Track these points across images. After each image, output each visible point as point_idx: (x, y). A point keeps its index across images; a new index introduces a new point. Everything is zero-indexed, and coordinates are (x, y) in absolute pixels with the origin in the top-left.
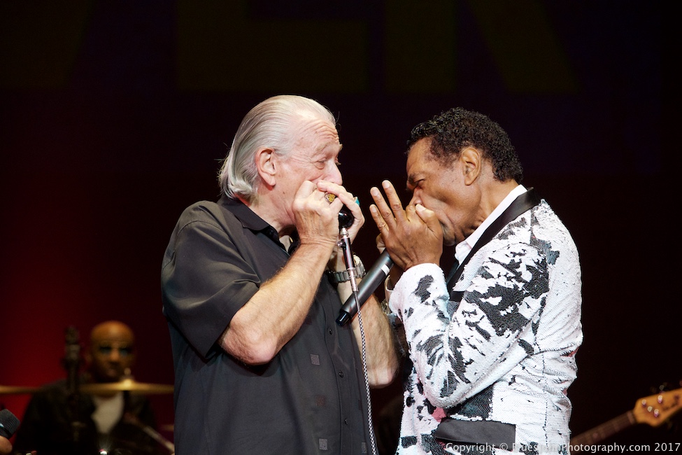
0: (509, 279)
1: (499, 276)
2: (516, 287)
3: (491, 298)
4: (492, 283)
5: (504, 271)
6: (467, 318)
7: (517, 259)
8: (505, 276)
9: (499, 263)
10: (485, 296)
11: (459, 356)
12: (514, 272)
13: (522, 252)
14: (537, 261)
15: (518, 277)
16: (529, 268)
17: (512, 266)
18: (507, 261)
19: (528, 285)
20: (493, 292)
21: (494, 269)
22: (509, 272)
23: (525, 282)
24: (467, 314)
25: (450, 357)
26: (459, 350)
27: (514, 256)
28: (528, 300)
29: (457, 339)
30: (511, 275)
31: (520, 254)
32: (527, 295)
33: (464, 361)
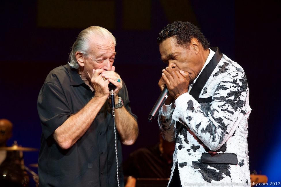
0: (235, 87)
1: (231, 87)
2: (238, 89)
3: (229, 97)
4: (228, 91)
5: (232, 85)
6: (221, 108)
7: (235, 78)
8: (233, 86)
9: (229, 82)
10: (227, 97)
11: (223, 124)
12: (236, 84)
13: (237, 75)
14: (242, 77)
15: (238, 85)
16: (240, 80)
17: (235, 82)
18: (232, 80)
19: (241, 87)
20: (230, 95)
21: (228, 85)
22: (234, 84)
23: (240, 86)
24: (221, 107)
25: (219, 126)
26: (223, 122)
27: (234, 77)
28: (243, 93)
29: (220, 118)
30: (235, 85)
31: (236, 76)
32: (242, 91)
33: (226, 126)
